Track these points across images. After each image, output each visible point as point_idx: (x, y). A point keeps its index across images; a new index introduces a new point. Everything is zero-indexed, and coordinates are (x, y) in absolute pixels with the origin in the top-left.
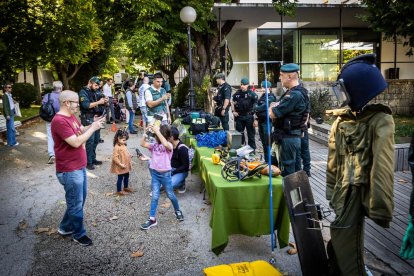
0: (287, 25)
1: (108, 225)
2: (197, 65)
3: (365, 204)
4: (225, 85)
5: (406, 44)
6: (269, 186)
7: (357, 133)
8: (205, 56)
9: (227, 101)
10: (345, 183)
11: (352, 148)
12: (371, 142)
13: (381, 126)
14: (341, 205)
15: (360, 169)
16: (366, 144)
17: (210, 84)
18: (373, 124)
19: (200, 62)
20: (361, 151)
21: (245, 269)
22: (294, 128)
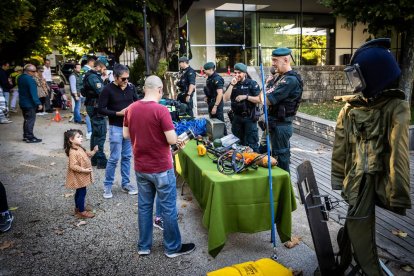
0: (249, 7)
1: (75, 232)
2: (151, 47)
3: (380, 192)
4: (189, 69)
5: (365, 30)
6: (269, 178)
7: (371, 120)
8: (159, 37)
9: (192, 87)
10: (359, 172)
11: (365, 135)
12: (387, 129)
13: (399, 113)
14: (355, 195)
15: (374, 157)
16: (380, 131)
17: (166, 67)
18: (389, 110)
19: (155, 44)
20: (375, 138)
21: (252, 270)
22: (288, 115)
